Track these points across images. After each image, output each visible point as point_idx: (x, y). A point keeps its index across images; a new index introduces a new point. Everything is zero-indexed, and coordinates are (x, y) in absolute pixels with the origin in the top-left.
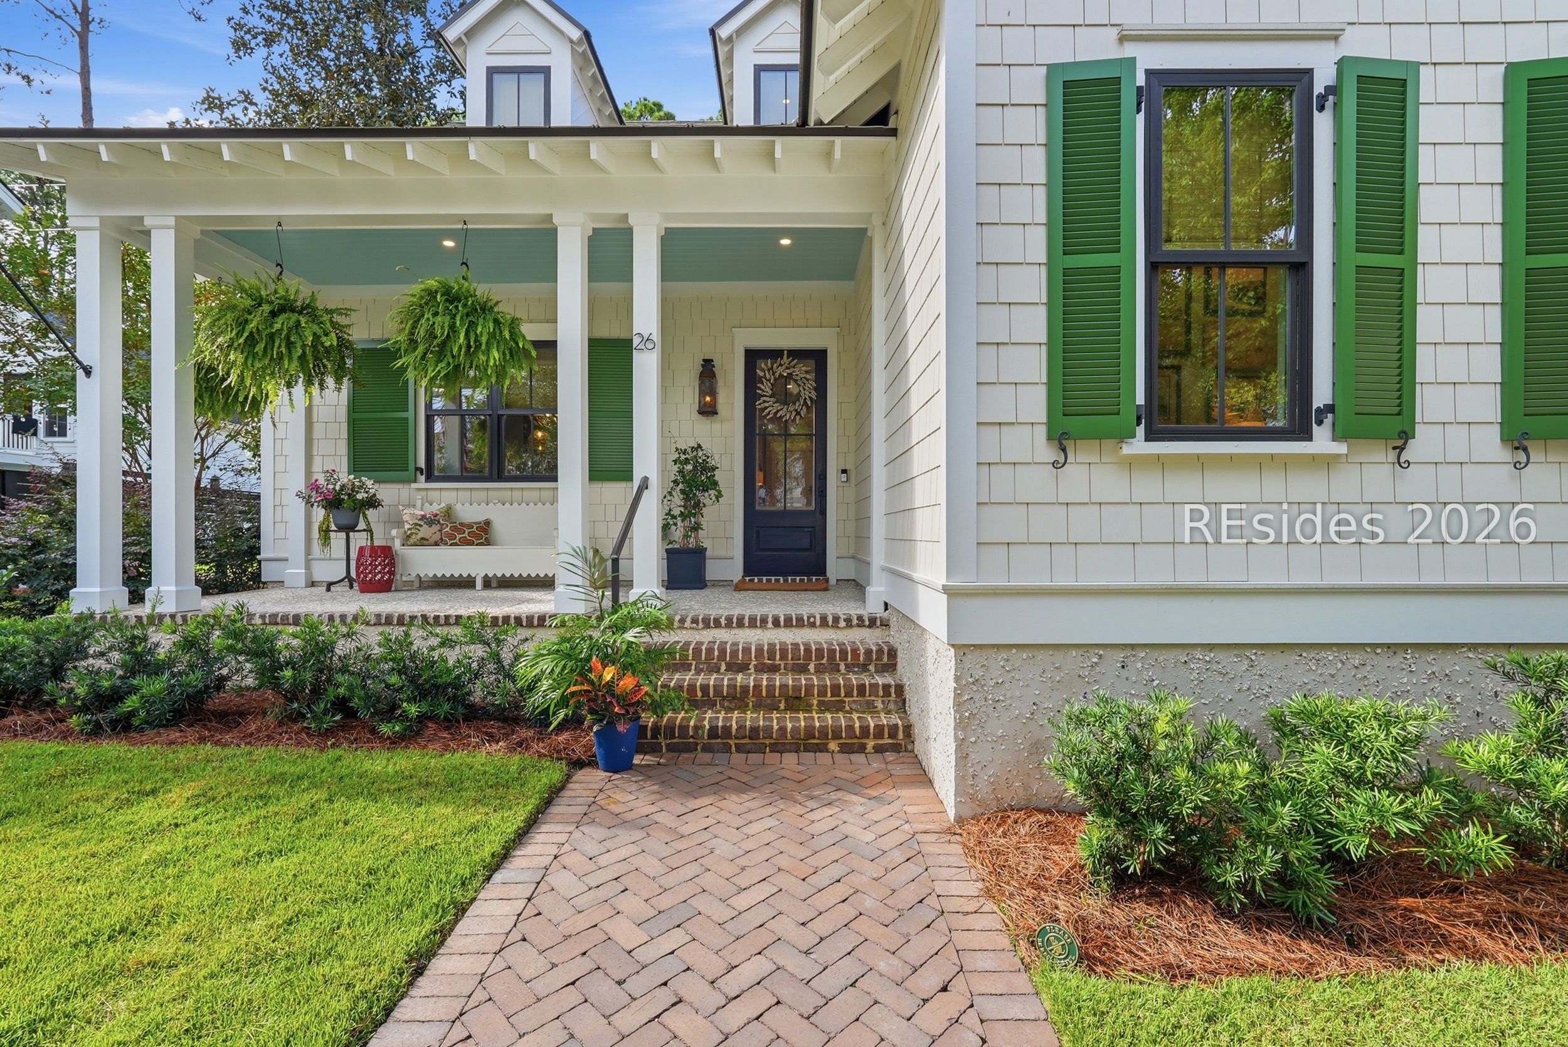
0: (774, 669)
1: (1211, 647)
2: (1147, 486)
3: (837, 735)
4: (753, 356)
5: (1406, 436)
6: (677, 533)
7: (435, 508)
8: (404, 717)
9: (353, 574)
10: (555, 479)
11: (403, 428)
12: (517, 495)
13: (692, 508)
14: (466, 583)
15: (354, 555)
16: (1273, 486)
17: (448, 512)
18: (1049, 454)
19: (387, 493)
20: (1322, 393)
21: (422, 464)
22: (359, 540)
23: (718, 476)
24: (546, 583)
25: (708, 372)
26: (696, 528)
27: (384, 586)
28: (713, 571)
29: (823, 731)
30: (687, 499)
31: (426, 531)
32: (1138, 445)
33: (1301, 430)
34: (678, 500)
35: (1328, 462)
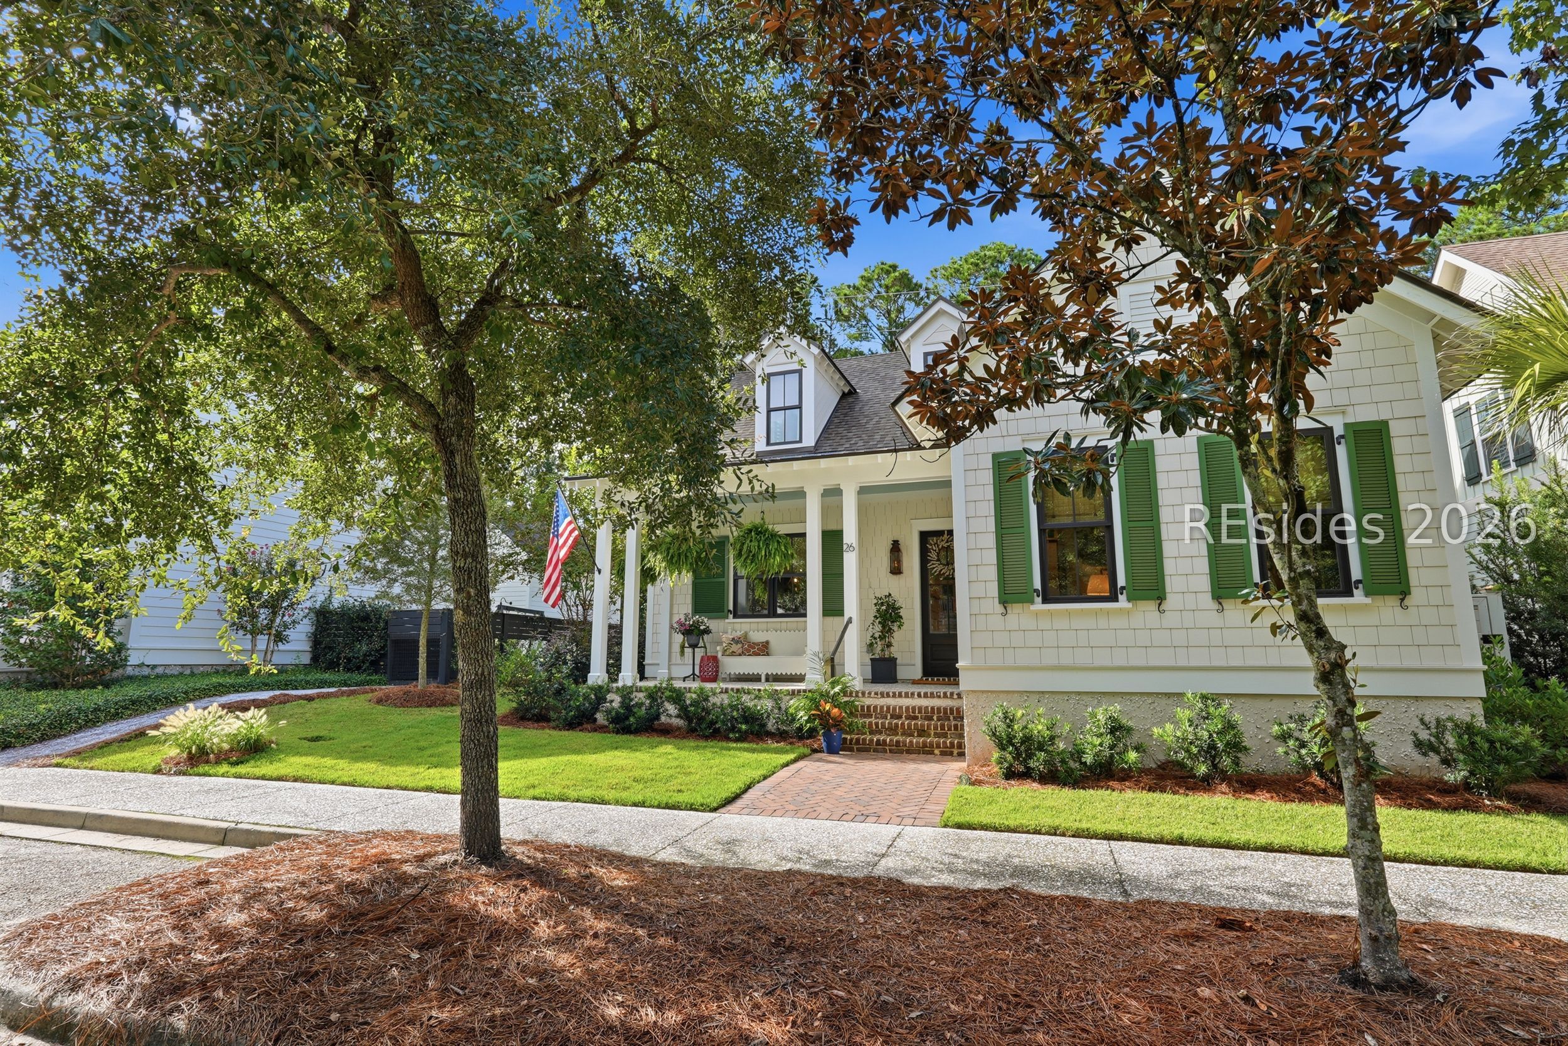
0: (916, 718)
1: (1079, 693)
2: (1045, 624)
3: (938, 746)
4: (925, 536)
5: (1161, 598)
6: (878, 648)
7: (739, 634)
8: (740, 731)
9: (697, 672)
10: (805, 615)
11: (723, 586)
12: (784, 626)
13: (886, 632)
14: (756, 678)
15: (697, 661)
16: (1103, 622)
17: (746, 635)
18: (999, 609)
19: (713, 624)
20: (1121, 581)
21: (731, 607)
22: (699, 653)
23: (902, 612)
24: (800, 678)
25: (896, 548)
26: (889, 645)
27: (714, 679)
28: (901, 673)
29: (931, 745)
30: (884, 627)
31: (736, 648)
32: (1038, 605)
33: (1114, 598)
34: (878, 628)
35: (1128, 612)
